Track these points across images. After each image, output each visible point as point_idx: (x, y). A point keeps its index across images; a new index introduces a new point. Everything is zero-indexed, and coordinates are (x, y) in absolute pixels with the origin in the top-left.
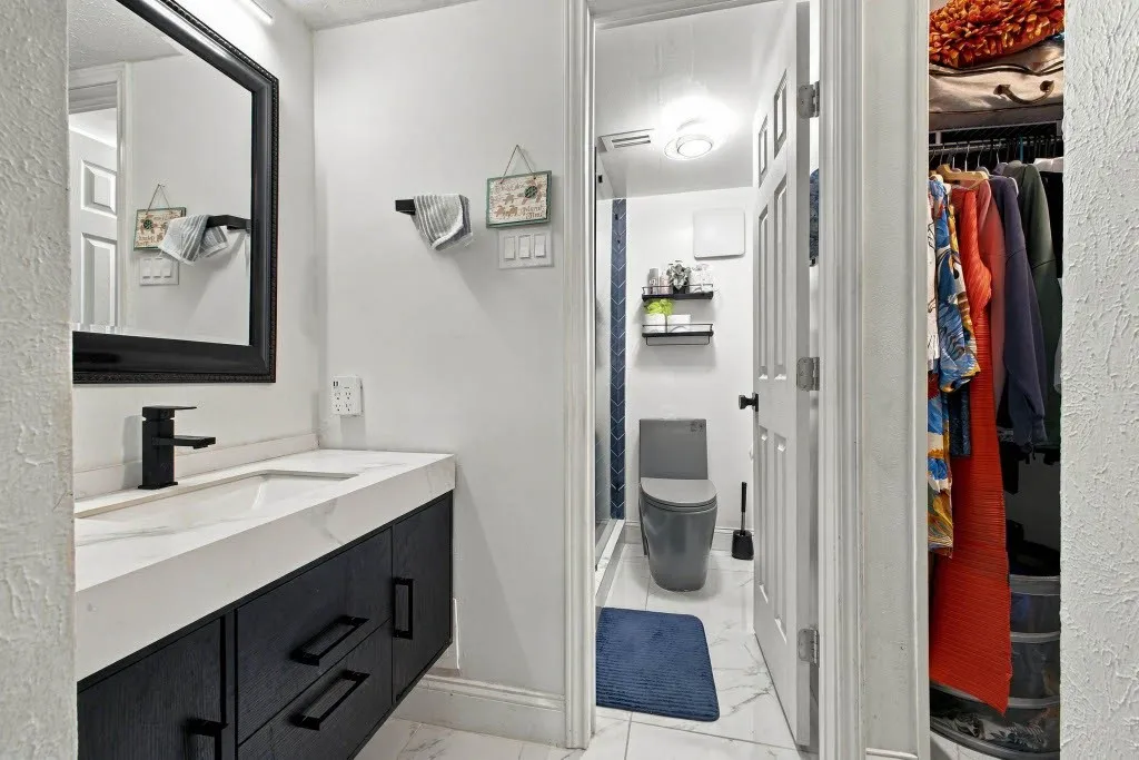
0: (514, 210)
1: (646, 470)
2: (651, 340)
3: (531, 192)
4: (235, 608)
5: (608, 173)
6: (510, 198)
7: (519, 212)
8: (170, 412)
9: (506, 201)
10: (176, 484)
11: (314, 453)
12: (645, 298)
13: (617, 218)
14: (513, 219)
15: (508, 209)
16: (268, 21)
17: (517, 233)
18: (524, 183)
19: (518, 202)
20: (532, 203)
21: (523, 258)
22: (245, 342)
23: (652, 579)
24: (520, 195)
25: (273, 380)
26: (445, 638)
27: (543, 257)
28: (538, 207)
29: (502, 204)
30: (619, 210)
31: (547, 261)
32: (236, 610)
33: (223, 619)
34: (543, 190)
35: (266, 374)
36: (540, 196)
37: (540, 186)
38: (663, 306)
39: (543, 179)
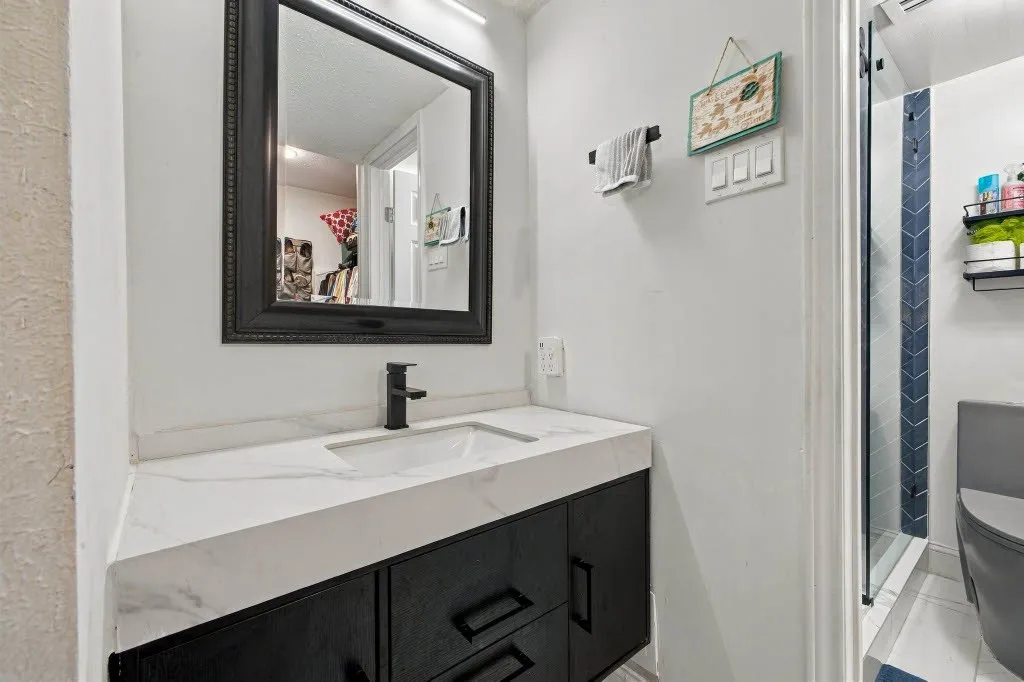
0: (725, 124)
1: (968, 476)
2: (980, 284)
3: (750, 91)
4: (389, 565)
5: (893, 57)
6: (720, 109)
7: (731, 123)
8: (403, 368)
9: (713, 115)
10: (407, 426)
11: (523, 409)
12: (969, 222)
13: (911, 118)
14: (724, 133)
15: (716, 123)
16: (482, 21)
17: (728, 153)
18: (738, 84)
19: (730, 112)
20: (750, 105)
21: (738, 182)
22: (465, 308)
23: (984, 645)
24: (733, 101)
25: (489, 341)
26: (640, 635)
27: (771, 172)
28: (759, 108)
29: (708, 120)
30: (917, 108)
31: (776, 178)
32: (389, 568)
33: (377, 574)
34: (768, 83)
35: (483, 336)
36: (763, 92)
37: (763, 78)
38: (1008, 229)
39: (768, 69)
